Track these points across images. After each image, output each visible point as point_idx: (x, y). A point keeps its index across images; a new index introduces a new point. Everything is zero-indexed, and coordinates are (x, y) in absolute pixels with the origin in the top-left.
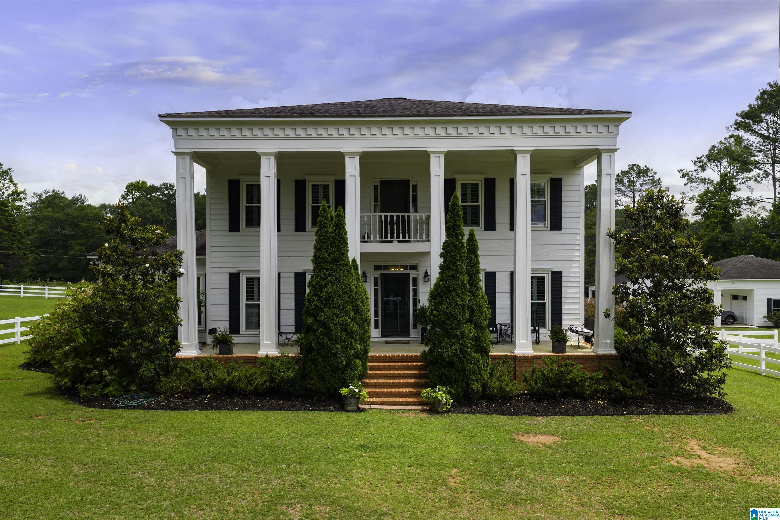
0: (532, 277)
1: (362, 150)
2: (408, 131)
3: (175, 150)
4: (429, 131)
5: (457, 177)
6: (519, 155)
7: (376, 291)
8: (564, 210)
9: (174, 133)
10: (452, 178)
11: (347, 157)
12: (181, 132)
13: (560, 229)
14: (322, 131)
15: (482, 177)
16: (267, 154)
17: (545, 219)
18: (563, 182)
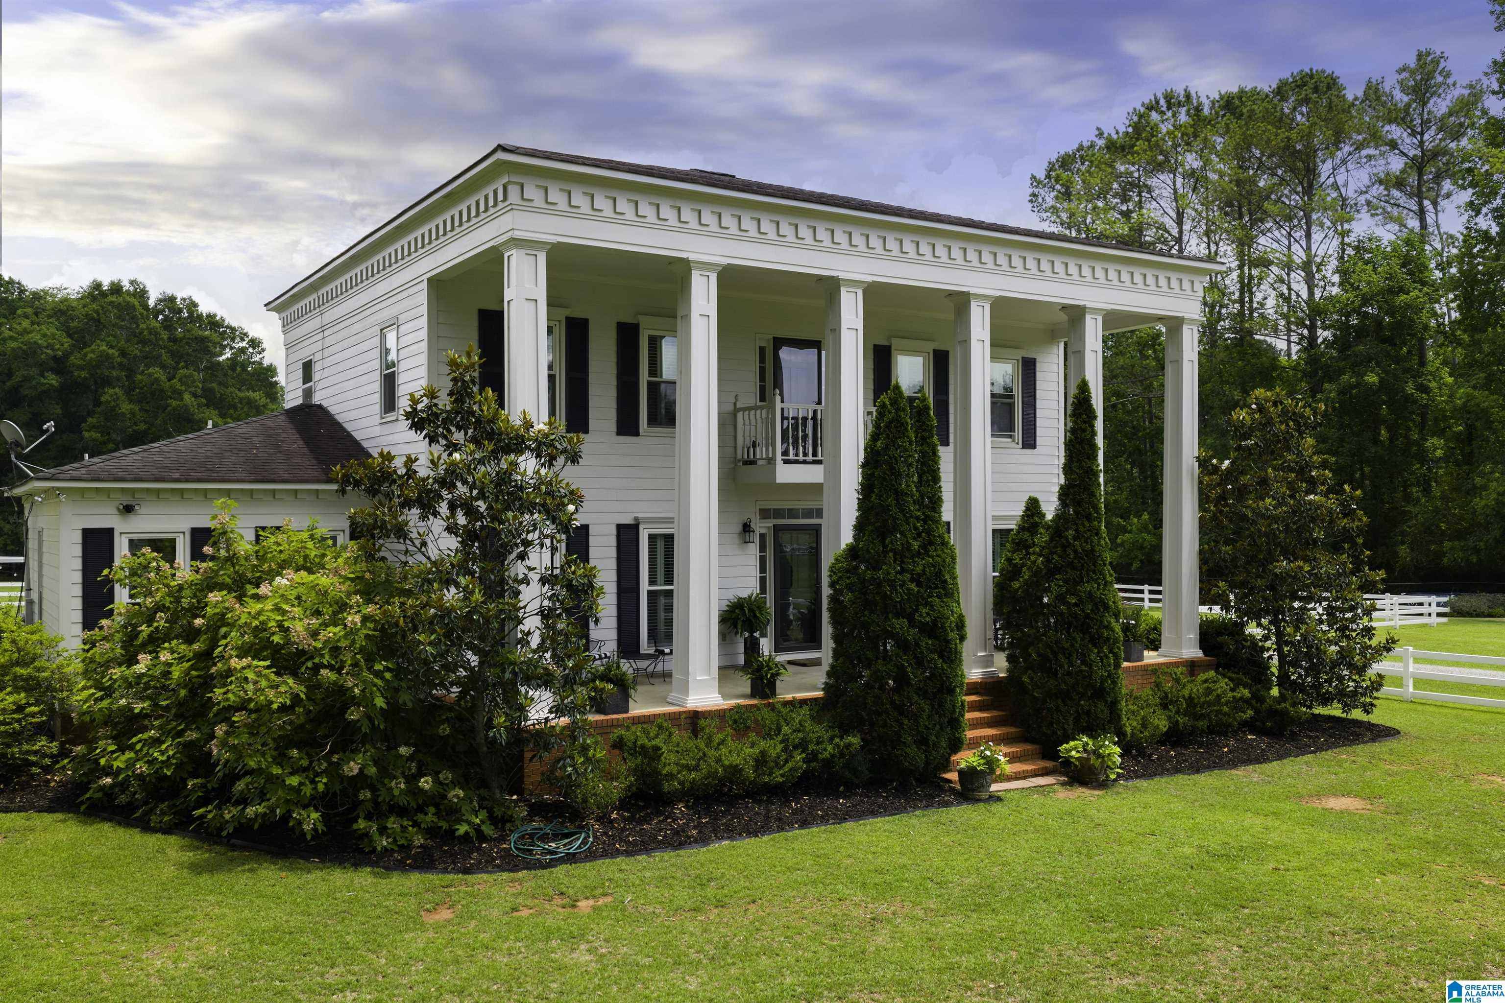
0: (994, 531)
1: (870, 279)
2: (941, 251)
3: (518, 234)
4: (972, 255)
5: (895, 343)
6: (1088, 317)
7: (763, 561)
8: (1039, 413)
9: (514, 193)
10: (885, 343)
11: (843, 290)
12: (531, 192)
13: (1035, 447)
14: (804, 232)
15: (931, 346)
16: (706, 266)
17: (1011, 428)
18: (1038, 365)
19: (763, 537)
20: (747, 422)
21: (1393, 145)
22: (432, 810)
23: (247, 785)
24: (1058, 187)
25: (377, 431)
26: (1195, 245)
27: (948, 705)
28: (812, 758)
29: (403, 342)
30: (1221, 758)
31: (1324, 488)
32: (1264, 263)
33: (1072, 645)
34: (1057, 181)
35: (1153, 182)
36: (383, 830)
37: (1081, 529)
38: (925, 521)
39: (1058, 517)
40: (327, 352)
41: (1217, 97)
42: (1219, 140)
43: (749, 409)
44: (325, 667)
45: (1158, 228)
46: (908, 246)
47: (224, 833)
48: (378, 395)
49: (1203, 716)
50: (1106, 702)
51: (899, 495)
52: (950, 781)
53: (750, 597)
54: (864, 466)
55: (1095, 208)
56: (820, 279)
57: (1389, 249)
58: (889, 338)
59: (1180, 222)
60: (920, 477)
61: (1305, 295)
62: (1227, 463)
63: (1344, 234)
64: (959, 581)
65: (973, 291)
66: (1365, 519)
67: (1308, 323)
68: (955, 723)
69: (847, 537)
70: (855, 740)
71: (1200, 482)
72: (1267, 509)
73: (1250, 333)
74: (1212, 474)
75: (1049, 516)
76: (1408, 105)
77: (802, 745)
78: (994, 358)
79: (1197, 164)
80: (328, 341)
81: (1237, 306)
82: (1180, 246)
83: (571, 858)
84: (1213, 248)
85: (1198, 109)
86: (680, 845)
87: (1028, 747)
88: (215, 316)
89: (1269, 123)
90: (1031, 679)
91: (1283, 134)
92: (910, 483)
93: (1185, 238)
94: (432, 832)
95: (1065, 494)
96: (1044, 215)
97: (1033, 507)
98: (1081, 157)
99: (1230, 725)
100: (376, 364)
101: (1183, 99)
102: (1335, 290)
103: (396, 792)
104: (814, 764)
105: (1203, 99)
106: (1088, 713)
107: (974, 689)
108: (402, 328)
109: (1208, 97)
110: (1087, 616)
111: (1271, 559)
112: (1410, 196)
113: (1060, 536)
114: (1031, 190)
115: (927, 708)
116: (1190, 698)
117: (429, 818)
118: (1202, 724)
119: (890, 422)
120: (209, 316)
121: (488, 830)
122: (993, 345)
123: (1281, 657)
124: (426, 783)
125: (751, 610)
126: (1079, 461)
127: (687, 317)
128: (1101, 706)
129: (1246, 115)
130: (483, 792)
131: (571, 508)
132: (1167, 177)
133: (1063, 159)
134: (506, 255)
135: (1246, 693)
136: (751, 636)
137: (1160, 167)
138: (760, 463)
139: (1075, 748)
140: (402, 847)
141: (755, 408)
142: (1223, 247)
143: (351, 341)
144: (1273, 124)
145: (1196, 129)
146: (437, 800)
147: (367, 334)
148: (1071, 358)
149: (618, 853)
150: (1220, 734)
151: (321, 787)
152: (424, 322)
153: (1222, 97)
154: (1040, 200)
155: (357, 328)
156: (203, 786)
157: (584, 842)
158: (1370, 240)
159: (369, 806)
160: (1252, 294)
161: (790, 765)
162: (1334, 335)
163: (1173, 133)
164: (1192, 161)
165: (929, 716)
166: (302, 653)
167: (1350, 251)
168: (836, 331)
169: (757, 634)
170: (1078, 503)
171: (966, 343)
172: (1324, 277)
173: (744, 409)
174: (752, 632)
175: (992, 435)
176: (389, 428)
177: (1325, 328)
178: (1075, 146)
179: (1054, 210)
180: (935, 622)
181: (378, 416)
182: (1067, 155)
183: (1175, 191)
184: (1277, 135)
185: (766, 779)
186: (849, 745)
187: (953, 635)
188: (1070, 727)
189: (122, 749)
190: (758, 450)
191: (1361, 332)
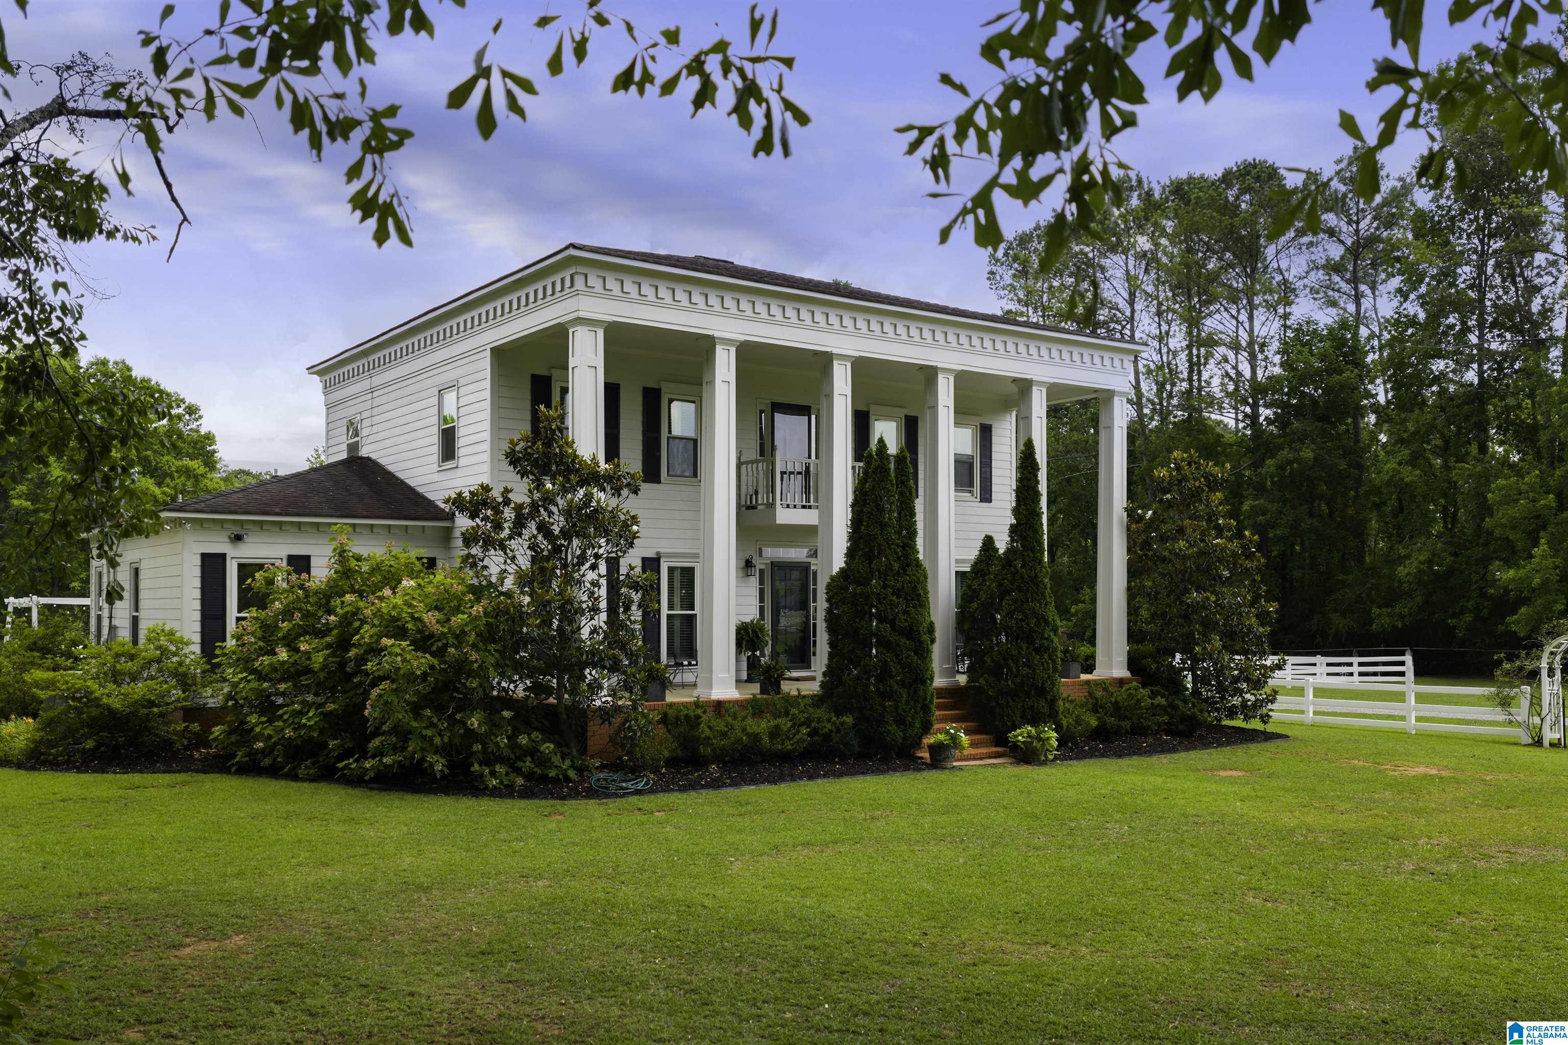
1: (857, 354)
2: (914, 332)
3: (582, 314)
4: (939, 336)
5: (873, 409)
6: (1034, 388)
7: (762, 592)
8: (994, 472)
9: (579, 282)
10: (865, 409)
11: (835, 363)
12: (593, 281)
13: (990, 501)
14: (805, 315)
15: (903, 412)
16: (727, 341)
17: (971, 485)
18: (993, 430)
19: (762, 572)
20: (750, 474)
21: (1332, 233)
22: (529, 759)
23: (382, 742)
24: (1016, 265)
25: (436, 477)
26: (1146, 325)
27: (921, 693)
28: (813, 733)
29: (463, 401)
30: (1139, 749)
31: (1229, 534)
32: (1211, 342)
33: (1020, 653)
34: (1015, 260)
35: (1106, 262)
36: (493, 774)
37: (1027, 559)
38: (903, 547)
39: (1009, 551)
40: (375, 411)
41: (1168, 183)
42: (1170, 223)
43: (752, 462)
44: (451, 646)
45: (1111, 308)
46: (888, 328)
47: (367, 778)
48: (436, 447)
49: (1126, 718)
50: (1046, 699)
51: (883, 526)
52: (922, 758)
53: (752, 622)
54: (853, 506)
55: (1051, 287)
56: (816, 353)
57: (1325, 332)
58: (868, 405)
59: (1131, 302)
60: (899, 513)
61: (1247, 374)
62: (1150, 513)
63: (1286, 316)
64: (930, 595)
65: (940, 365)
66: (1262, 560)
67: (1250, 400)
68: (926, 709)
69: (838, 562)
70: (849, 719)
71: (1128, 529)
72: (1181, 550)
73: (1200, 411)
74: (1137, 522)
75: (1001, 551)
76: (1345, 196)
77: (807, 723)
78: (957, 424)
79: (1148, 246)
80: (377, 402)
81: (1185, 384)
82: (1132, 326)
83: (639, 792)
84: (1165, 327)
85: (1149, 194)
86: (719, 787)
87: (984, 737)
88: (149, 380)
89: (1215, 210)
90: (987, 681)
91: (1227, 221)
92: (892, 516)
93: (1137, 317)
94: (529, 777)
95: (1013, 530)
96: (1002, 293)
97: (988, 542)
98: (1038, 236)
99: (1149, 727)
100: (435, 420)
101: (1134, 183)
102: (1277, 370)
103: (502, 745)
104: (816, 738)
105: (1154, 185)
106: (1032, 708)
107: (941, 692)
108: (461, 390)
109: (1159, 183)
110: (1031, 629)
111: (1187, 591)
112: (1348, 282)
113: (1010, 566)
114: (989, 269)
115: (905, 695)
116: (1116, 702)
117: (528, 764)
118: (1127, 724)
119: (876, 469)
120: (143, 380)
121: (572, 774)
122: (957, 412)
123: (1195, 676)
124: (523, 740)
125: (754, 632)
126: (1025, 504)
127: (712, 383)
128: (1042, 702)
129: (1193, 201)
130: (565, 750)
131: (635, 528)
132: (1119, 259)
133: (1021, 238)
134: (571, 331)
135: (1163, 701)
136: (753, 654)
137: (1113, 249)
138: (760, 507)
139: (1021, 735)
140: (507, 786)
141: (756, 461)
142: (1174, 328)
143: (405, 401)
144: (1218, 211)
145: (1146, 213)
146: (533, 752)
147: (424, 394)
148: (1021, 423)
149: (673, 790)
150: (1141, 735)
151: (446, 739)
152: (487, 384)
153: (1172, 183)
154: (998, 278)
155: (410, 389)
156: (341, 745)
157: (646, 784)
158: (1308, 323)
159: (481, 757)
160: (1199, 373)
161: (798, 737)
162: (1275, 413)
163: (1124, 217)
164: (1143, 243)
165: (907, 702)
166: (431, 636)
167: (1290, 334)
168: (830, 396)
169: (758, 653)
170: (1024, 538)
171: (934, 408)
172: (1267, 358)
173: (747, 463)
174: (754, 651)
175: (956, 490)
176: (449, 474)
177: (1266, 406)
178: (1033, 225)
179: (1013, 288)
180: (911, 626)
181: (436, 465)
182: (1024, 234)
183: (1127, 271)
184: (1221, 221)
185: (780, 747)
186: (842, 724)
187: (925, 637)
188: (1018, 720)
189: (270, 721)
190: (760, 497)
191: (1299, 411)
